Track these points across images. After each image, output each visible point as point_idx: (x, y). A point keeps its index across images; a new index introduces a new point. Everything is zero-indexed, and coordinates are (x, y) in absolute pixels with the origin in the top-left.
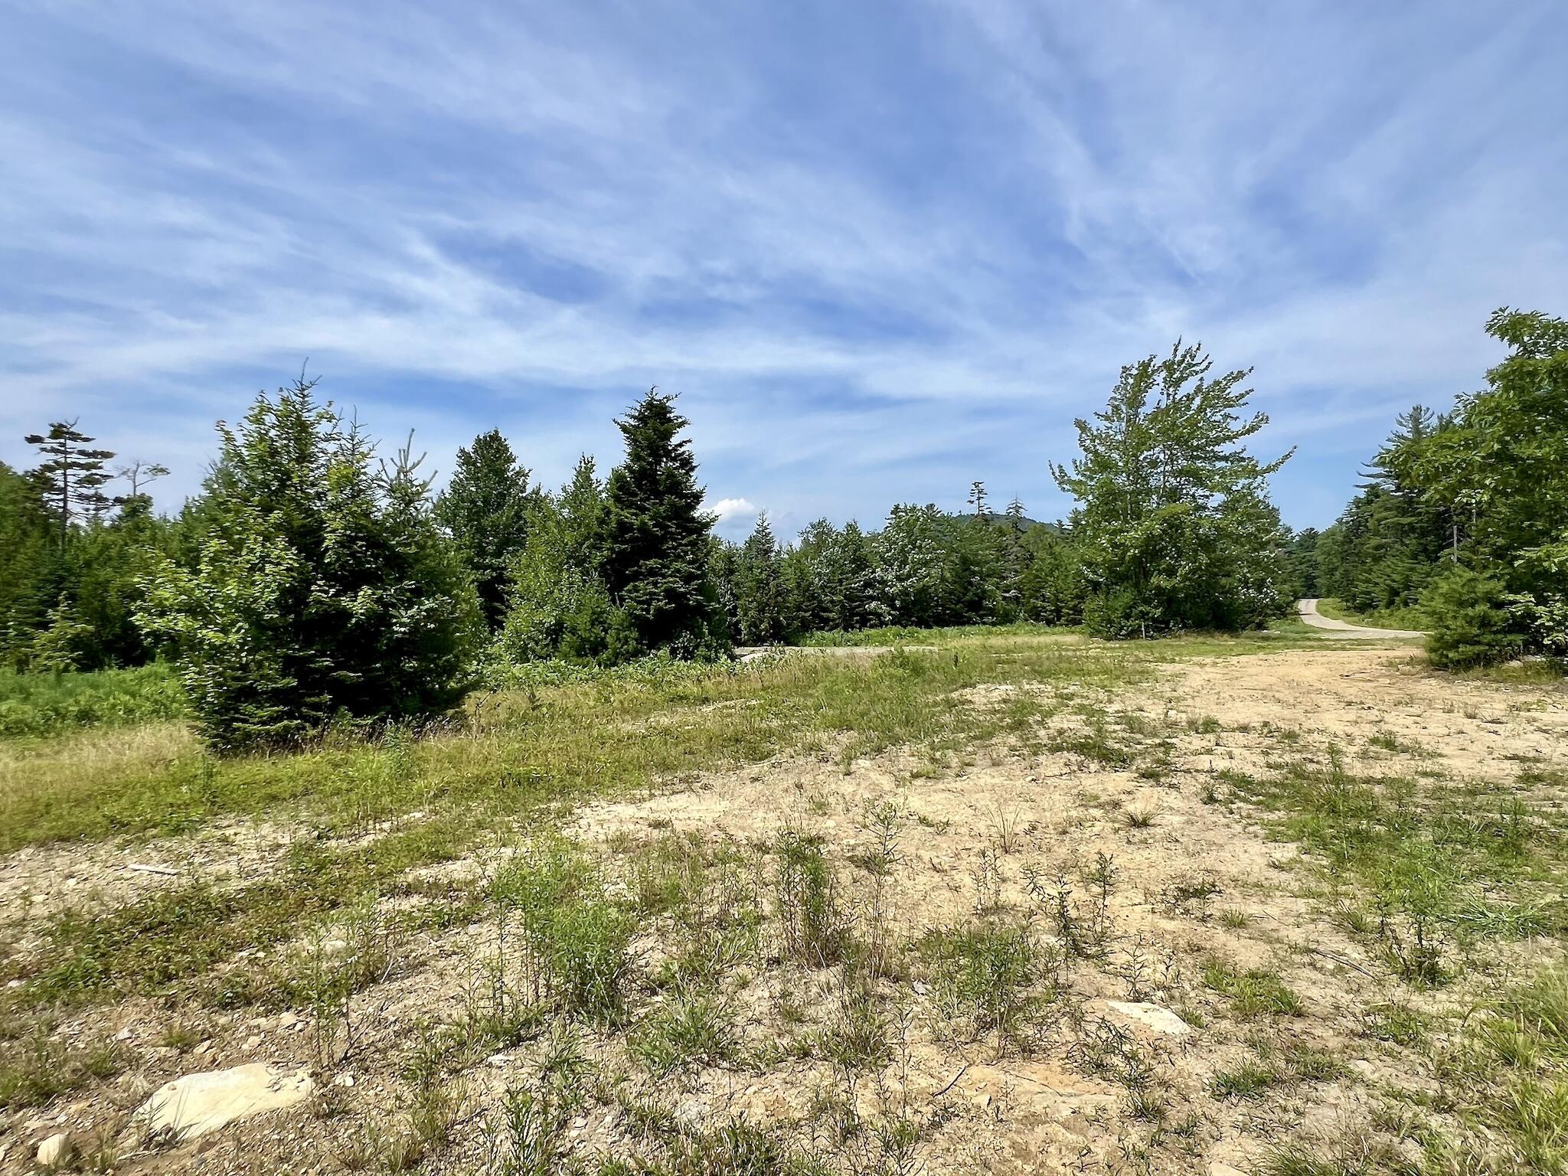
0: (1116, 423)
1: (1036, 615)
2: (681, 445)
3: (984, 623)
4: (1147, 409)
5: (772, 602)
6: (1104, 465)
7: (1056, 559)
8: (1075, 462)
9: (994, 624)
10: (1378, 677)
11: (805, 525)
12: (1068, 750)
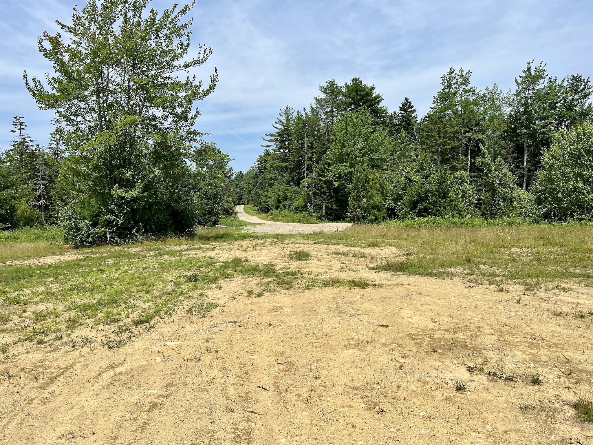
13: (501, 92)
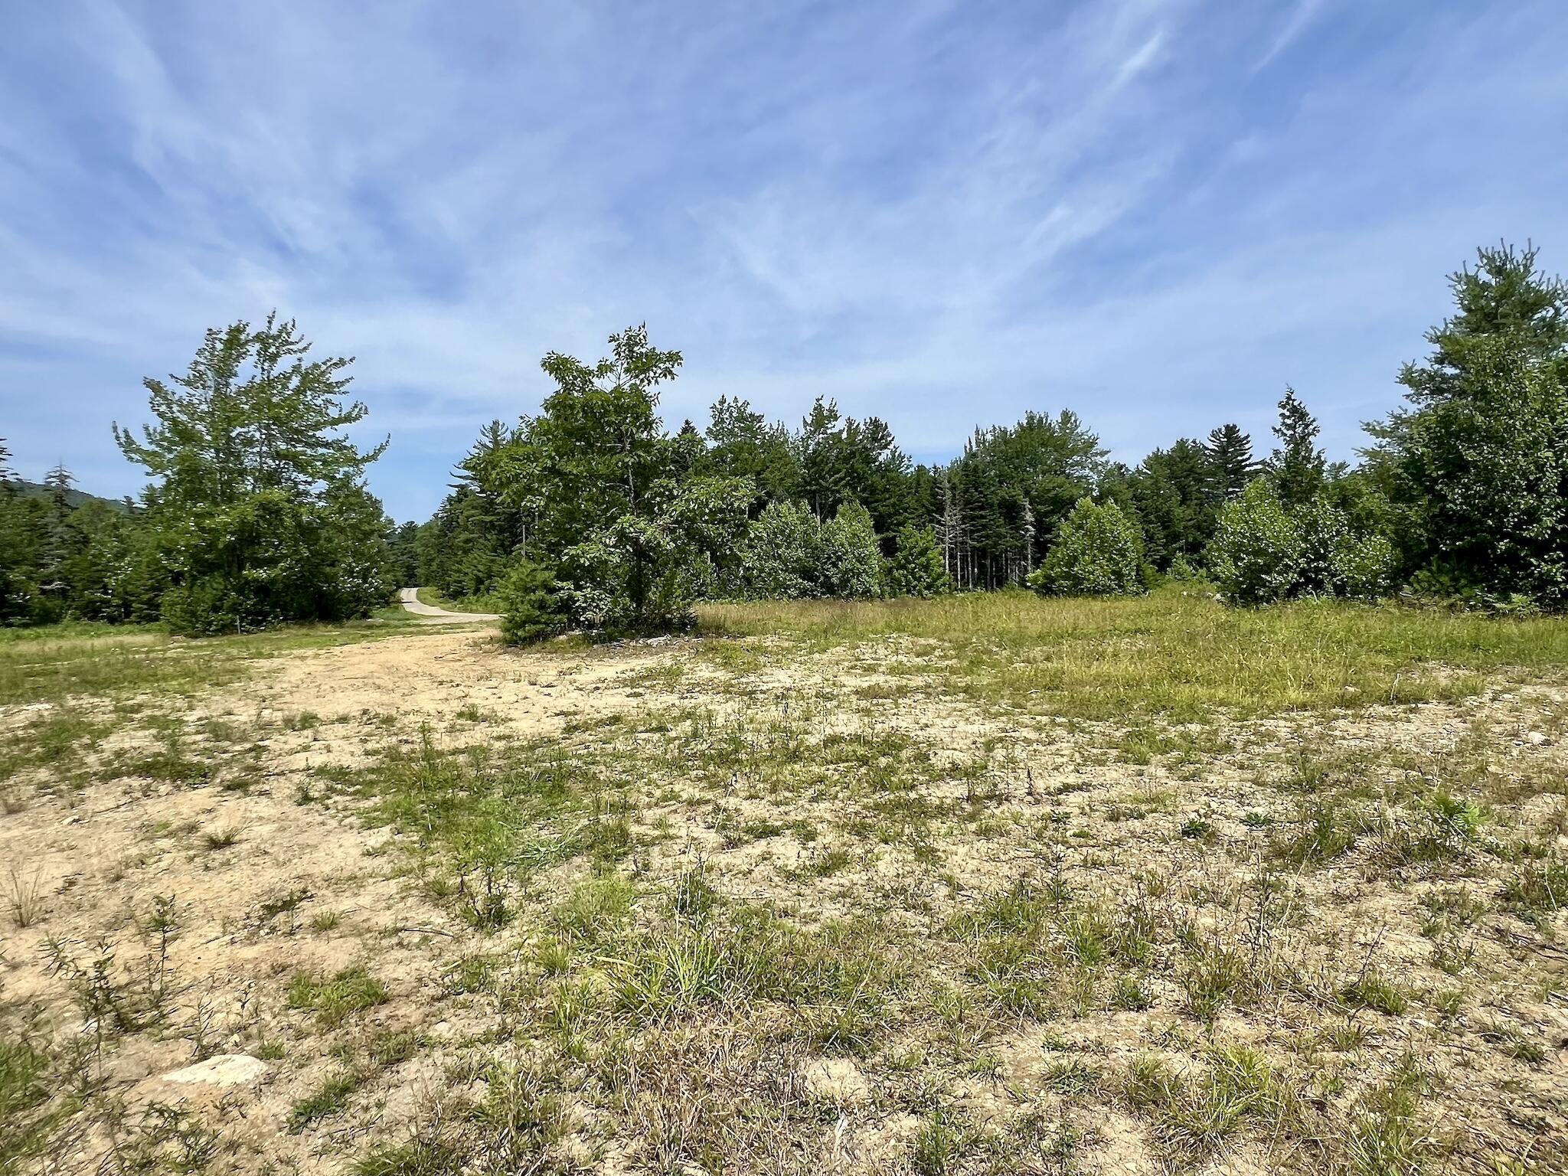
0: (201, 391)
4: (236, 383)
6: (185, 435)
8: (146, 429)
10: (466, 656)
12: (129, 774)
13: (788, 433)
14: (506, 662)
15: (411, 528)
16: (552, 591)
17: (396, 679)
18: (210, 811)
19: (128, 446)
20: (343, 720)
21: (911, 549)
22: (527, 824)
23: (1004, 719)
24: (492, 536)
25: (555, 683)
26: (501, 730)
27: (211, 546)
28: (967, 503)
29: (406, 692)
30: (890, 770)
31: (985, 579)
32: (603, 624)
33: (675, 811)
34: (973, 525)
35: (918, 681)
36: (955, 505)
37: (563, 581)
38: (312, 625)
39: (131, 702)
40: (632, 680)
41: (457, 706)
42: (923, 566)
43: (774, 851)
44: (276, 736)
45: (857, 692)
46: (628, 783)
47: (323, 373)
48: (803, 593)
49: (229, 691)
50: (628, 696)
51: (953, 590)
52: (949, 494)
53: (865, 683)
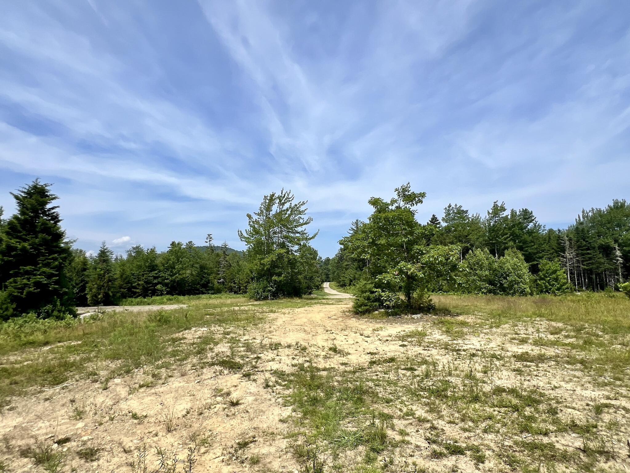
0: (262, 217)
1: (231, 290)
2: (53, 208)
3: (208, 293)
4: (273, 212)
5: (105, 285)
6: (257, 232)
7: (240, 267)
8: (246, 230)
9: (213, 294)
10: (339, 318)
11: (129, 248)
12: (217, 365)
13: (481, 218)
14: (353, 322)
15: (328, 260)
16: (373, 292)
17: (312, 327)
18: (236, 386)
19: (241, 236)
20: (289, 346)
21: (547, 270)
22: (344, 418)
23: (608, 388)
24: (356, 264)
25: (370, 335)
26: (344, 360)
27: (263, 269)
28: (579, 247)
29: (314, 334)
30: (531, 419)
31: (593, 285)
32: (393, 307)
33: (411, 424)
34: (583, 258)
35: (551, 352)
36: (572, 248)
37: (377, 288)
38: (292, 297)
39: (228, 330)
40: (403, 337)
41: (330, 344)
42: (554, 279)
43: (460, 466)
44: (265, 352)
45: (514, 356)
46: (391, 400)
47: (298, 208)
48: (490, 291)
49: (257, 328)
50: (400, 346)
51: (573, 291)
52: (567, 243)
53: (520, 350)
